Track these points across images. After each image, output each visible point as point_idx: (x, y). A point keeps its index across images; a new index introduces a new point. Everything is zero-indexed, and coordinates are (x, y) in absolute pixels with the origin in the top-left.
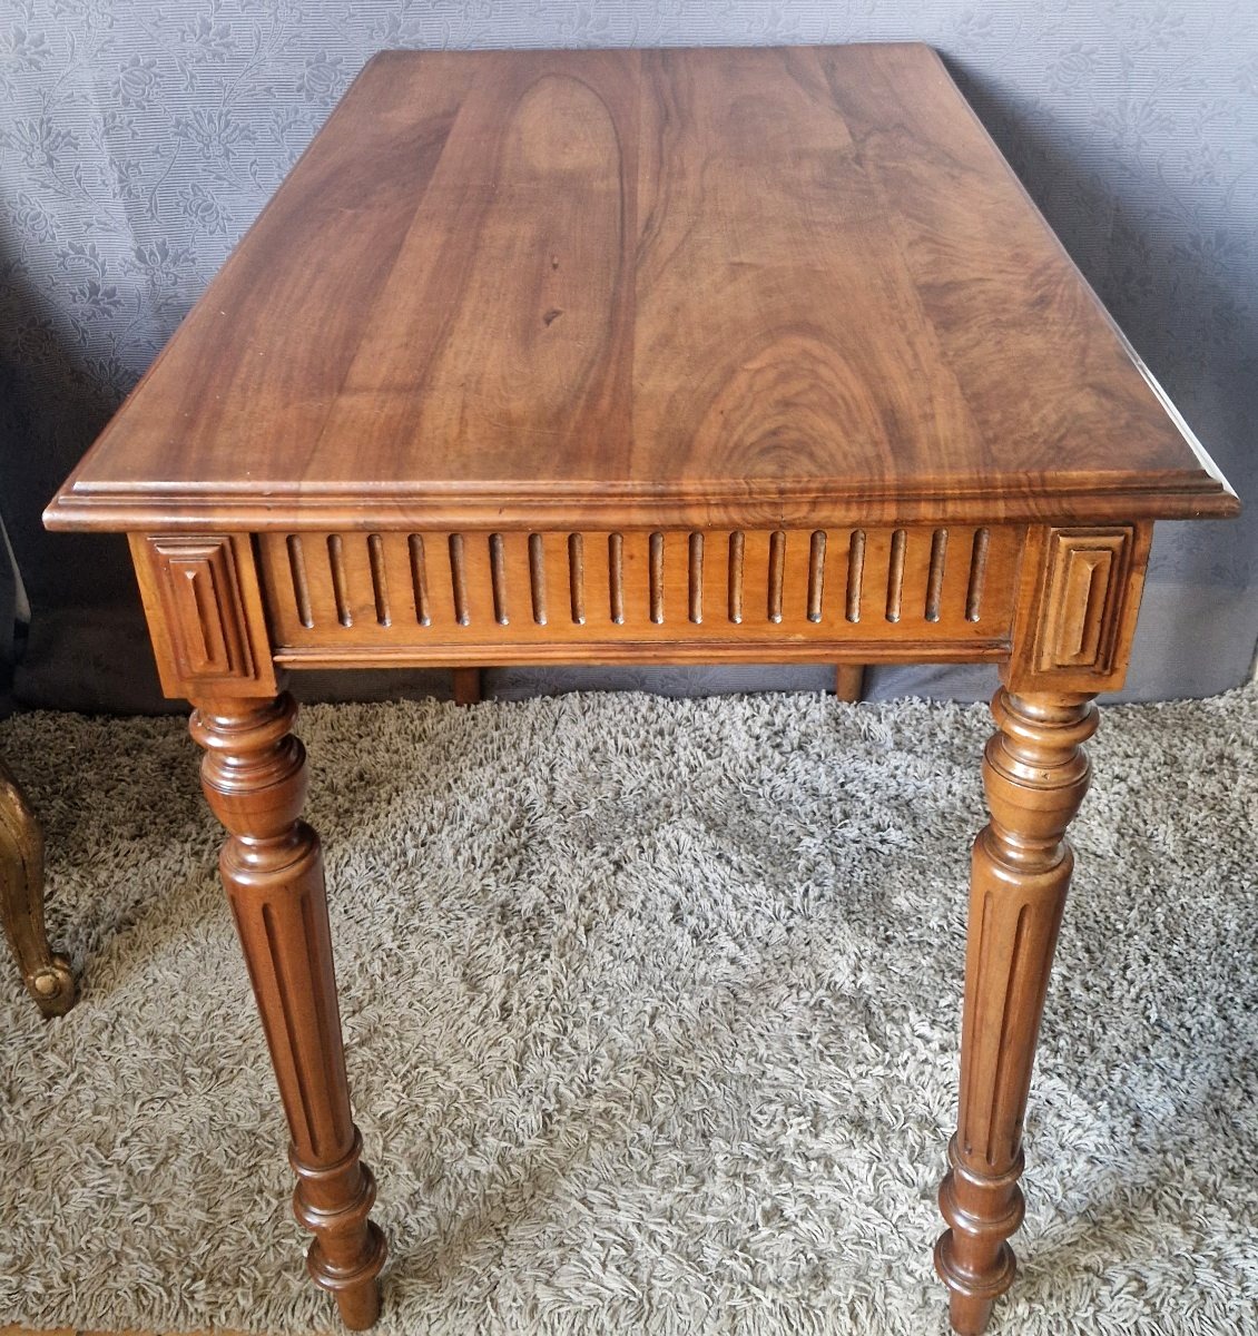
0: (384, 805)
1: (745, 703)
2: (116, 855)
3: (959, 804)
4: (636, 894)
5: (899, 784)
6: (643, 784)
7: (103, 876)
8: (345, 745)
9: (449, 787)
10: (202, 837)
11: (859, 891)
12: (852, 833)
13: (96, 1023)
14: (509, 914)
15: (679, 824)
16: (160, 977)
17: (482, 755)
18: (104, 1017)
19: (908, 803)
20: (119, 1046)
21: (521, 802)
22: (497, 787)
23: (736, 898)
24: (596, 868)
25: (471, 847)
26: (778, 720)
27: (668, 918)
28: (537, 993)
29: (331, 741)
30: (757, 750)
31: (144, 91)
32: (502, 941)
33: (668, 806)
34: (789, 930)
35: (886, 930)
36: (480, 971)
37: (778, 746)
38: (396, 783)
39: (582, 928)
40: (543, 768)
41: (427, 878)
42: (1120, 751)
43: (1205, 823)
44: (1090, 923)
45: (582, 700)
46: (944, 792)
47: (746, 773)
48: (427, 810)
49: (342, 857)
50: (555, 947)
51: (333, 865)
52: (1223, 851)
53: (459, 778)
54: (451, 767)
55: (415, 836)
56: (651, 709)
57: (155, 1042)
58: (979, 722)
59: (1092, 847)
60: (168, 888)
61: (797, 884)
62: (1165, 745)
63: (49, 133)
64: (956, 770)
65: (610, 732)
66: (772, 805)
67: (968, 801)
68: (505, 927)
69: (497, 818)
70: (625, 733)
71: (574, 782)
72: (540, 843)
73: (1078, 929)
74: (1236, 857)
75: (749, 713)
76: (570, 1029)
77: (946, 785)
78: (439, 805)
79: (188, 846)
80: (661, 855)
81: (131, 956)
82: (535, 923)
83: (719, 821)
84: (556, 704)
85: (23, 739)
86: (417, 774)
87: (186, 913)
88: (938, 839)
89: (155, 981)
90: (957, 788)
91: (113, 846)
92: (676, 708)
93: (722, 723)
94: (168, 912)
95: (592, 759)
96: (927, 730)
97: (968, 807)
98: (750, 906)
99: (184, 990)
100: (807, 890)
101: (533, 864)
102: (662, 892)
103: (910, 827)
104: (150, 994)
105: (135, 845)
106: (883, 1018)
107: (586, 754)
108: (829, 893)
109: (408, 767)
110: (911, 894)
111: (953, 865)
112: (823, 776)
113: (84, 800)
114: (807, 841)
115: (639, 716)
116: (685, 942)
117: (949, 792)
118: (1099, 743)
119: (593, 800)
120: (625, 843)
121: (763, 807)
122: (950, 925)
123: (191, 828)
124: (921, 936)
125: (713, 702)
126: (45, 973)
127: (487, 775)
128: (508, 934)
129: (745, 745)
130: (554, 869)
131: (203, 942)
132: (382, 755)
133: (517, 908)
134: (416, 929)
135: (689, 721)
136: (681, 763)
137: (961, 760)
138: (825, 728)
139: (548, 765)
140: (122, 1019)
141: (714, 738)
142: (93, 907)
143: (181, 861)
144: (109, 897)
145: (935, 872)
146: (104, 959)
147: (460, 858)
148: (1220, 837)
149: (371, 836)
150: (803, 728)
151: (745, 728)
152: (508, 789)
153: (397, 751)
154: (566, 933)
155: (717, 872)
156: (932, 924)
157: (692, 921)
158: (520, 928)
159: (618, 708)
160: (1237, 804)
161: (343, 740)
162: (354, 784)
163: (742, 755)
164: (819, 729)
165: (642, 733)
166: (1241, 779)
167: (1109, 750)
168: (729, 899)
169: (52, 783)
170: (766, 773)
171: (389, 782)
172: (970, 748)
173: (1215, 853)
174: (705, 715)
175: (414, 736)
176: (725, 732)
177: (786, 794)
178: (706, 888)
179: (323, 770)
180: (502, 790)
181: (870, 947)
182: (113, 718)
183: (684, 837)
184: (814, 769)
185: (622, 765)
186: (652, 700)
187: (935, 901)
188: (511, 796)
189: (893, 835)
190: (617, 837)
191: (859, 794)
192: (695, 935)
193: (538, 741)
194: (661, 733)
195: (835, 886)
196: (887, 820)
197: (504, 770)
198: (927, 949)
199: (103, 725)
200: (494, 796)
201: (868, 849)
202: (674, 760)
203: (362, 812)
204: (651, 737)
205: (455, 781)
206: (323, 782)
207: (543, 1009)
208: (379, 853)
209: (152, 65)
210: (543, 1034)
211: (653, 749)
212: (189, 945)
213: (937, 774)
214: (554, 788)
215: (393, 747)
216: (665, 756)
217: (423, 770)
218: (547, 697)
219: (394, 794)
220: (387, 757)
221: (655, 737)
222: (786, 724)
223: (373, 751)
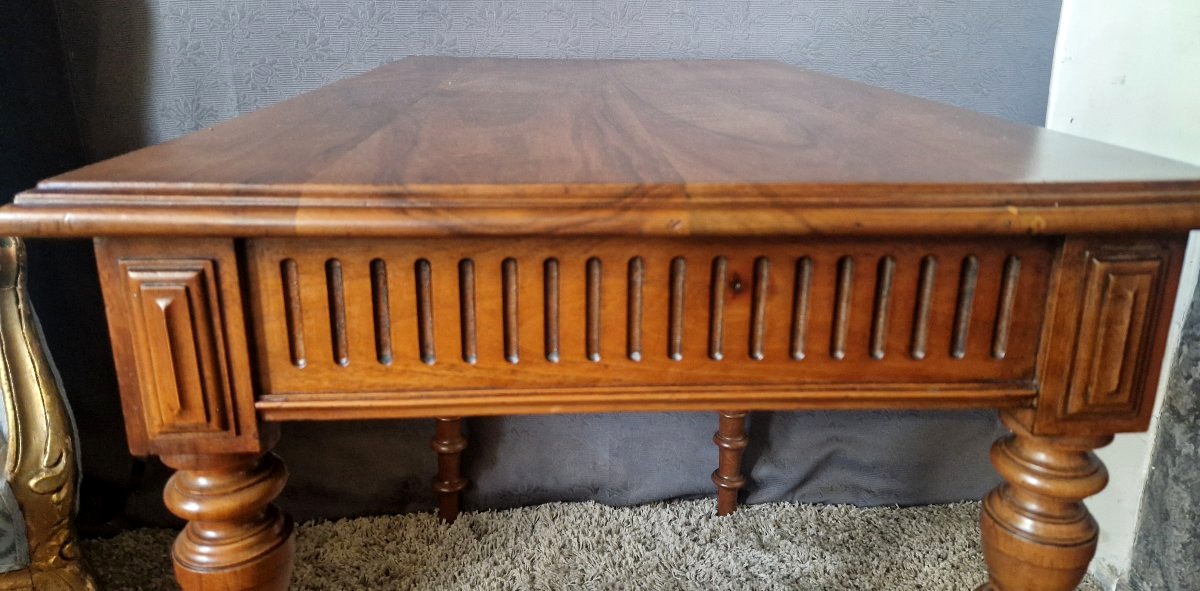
1: (667, 509)
3: (834, 580)
5: (787, 566)
6: (601, 571)
8: (376, 548)
9: (455, 579)
17: (479, 552)
19: (797, 581)
22: (491, 577)
26: (693, 521)
29: (365, 546)
30: (682, 543)
37: (696, 539)
38: (413, 577)
40: (525, 560)
42: (936, 537)
45: (551, 510)
46: (822, 571)
47: (676, 560)
53: (462, 571)
54: (456, 562)
56: (602, 515)
58: (833, 518)
62: (965, 533)
63: (198, 108)
64: (826, 554)
65: (573, 533)
66: (698, 585)
67: (840, 577)
70: (584, 533)
71: (549, 572)
75: (671, 517)
77: (822, 566)
84: (533, 515)
85: (126, 549)
86: (430, 568)
90: (830, 568)
92: (619, 514)
93: (653, 524)
95: (561, 553)
96: (799, 526)
97: (842, 582)
107: (557, 550)
109: (423, 563)
112: (732, 562)
115: (593, 520)
117: (825, 572)
118: (920, 531)
119: (565, 585)
121: (691, 586)
125: (645, 509)
127: (483, 568)
129: (672, 540)
132: (403, 555)
135: (629, 523)
136: (627, 555)
137: (828, 546)
139: (529, 559)
141: (649, 535)
150: (711, 525)
151: (671, 527)
152: (499, 578)
153: (415, 552)
159: (578, 515)
161: (374, 543)
162: (382, 578)
163: (671, 547)
165: (597, 532)
167: (929, 536)
170: (691, 561)
171: (408, 576)
174: (641, 518)
175: (428, 540)
176: (656, 530)
177: (707, 576)
179: (358, 568)
180: (494, 580)
184: (724, 556)
185: (584, 557)
186: (601, 508)
188: (503, 585)
191: (761, 575)
193: (521, 541)
194: (611, 533)
197: (496, 564)
200: (489, 584)
202: (622, 552)
204: (604, 535)
205: (459, 574)
206: (357, 577)
211: (605, 544)
213: (814, 559)
214: (534, 578)
215: (412, 549)
216: (615, 549)
217: (435, 566)
218: (527, 509)
219: (412, 585)
220: (407, 556)
221: (606, 535)
222: (698, 524)
223: (397, 552)
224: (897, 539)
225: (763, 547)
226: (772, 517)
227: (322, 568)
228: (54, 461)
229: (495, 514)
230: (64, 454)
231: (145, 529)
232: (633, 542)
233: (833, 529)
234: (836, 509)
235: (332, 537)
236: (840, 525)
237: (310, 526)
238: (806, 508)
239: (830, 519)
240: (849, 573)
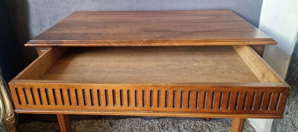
1: (158, 121)
8: (88, 128)
17: (111, 130)
26: (163, 124)
29: (85, 127)
30: (159, 129)
31: (57, 18)
37: (163, 128)
42: (223, 130)
45: (129, 120)
56: (141, 122)
58: (198, 124)
63: (41, 25)
65: (134, 126)
70: (136, 126)
75: (158, 122)
92: (146, 121)
93: (154, 124)
95: (131, 131)
96: (189, 126)
107: (129, 130)
115: (139, 123)
118: (219, 129)
125: (152, 120)
129: (157, 128)
135: (148, 124)
138: (171, 125)
141: (152, 127)
150: (167, 125)
151: (157, 125)
153: (97, 129)
159: (136, 121)
161: (87, 127)
163: (157, 130)
164: (170, 126)
165: (139, 126)
167: (221, 130)
172: (197, 129)
174: (151, 123)
175: (100, 126)
176: (154, 126)
186: (142, 120)
193: (121, 127)
194: (143, 126)
199: (47, 124)
202: (145, 131)
204: (141, 127)
209: (58, 14)
211: (141, 129)
216: (143, 130)
218: (124, 119)
220: (95, 130)
221: (142, 127)
222: (165, 125)
223: (92, 129)
224: (213, 130)
225: (179, 131)
226: (183, 123)
228: (11, 115)
229: (116, 120)
230: (13, 113)
231: (37, 121)
232: (148, 129)
233: (198, 127)
234: (199, 122)
235: (78, 125)
236: (200, 126)
237: (73, 122)
238: (192, 122)
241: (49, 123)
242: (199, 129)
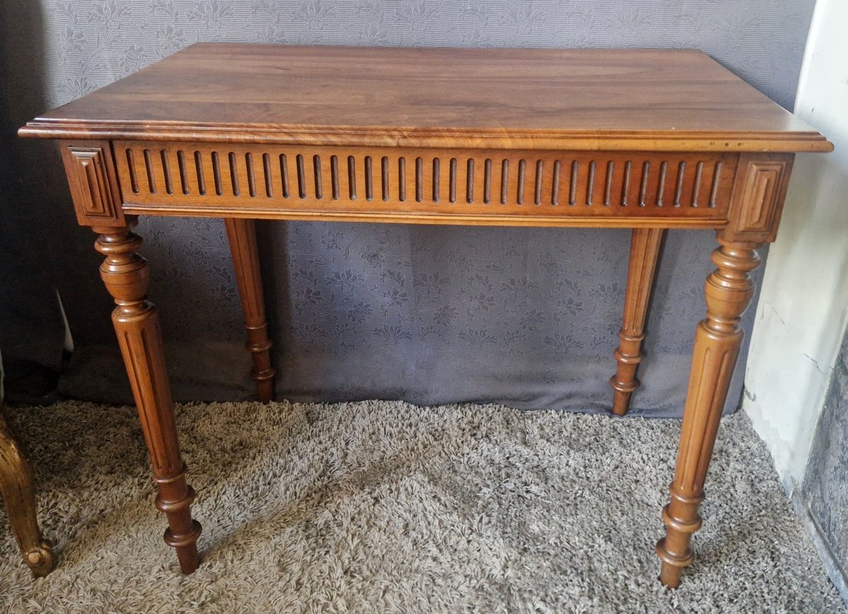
0: (250, 460)
1: (459, 410)
2: (97, 483)
3: (572, 472)
4: (384, 517)
5: (540, 459)
6: (397, 453)
7: (86, 494)
8: (235, 426)
9: (289, 452)
10: (145, 475)
11: (511, 520)
12: (510, 486)
13: (63, 582)
14: (310, 526)
15: (414, 477)
16: (105, 555)
17: (309, 434)
18: (68, 578)
19: (544, 470)
20: (73, 597)
21: (327, 461)
22: (316, 452)
23: (441, 521)
24: (364, 501)
25: (295, 486)
26: (476, 420)
27: (401, 532)
28: (319, 574)
29: (228, 423)
30: (462, 437)
31: (137, 64)
32: (304, 542)
33: (409, 467)
34: (469, 542)
35: (524, 544)
36: (289, 560)
37: (475, 435)
38: (259, 448)
39: (350, 536)
40: (343, 443)
41: (268, 503)
42: (664, 445)
43: (711, 488)
44: (642, 545)
45: (369, 405)
46: (564, 465)
47: (455, 449)
48: (274, 463)
49: (222, 489)
50: (333, 547)
51: (216, 494)
52: (720, 505)
53: (295, 447)
54: (292, 440)
55: (265, 478)
56: (407, 412)
57: (94, 595)
58: (587, 426)
59: (646, 500)
60: (120, 503)
61: (476, 515)
64: (572, 452)
65: (382, 424)
66: (468, 468)
67: (577, 470)
68: (306, 534)
69: (312, 470)
70: (390, 424)
71: (359, 451)
72: (335, 485)
73: (635, 549)
74: (728, 510)
75: (460, 416)
76: (334, 597)
77: (565, 461)
78: (281, 461)
79: (136, 480)
80: (402, 495)
81: (92, 542)
82: (324, 532)
83: (436, 476)
84: (355, 407)
86: (272, 443)
87: (128, 518)
88: (558, 492)
89: (102, 558)
90: (571, 462)
91: (96, 478)
92: (421, 412)
93: (445, 421)
94: (118, 517)
95: (371, 438)
96: (557, 429)
97: (577, 474)
98: (448, 526)
99: (118, 564)
100: (481, 518)
101: (329, 497)
102: (399, 516)
103: (543, 484)
104: (98, 566)
105: (107, 478)
106: (518, 598)
107: (367, 436)
108: (494, 521)
109: (268, 439)
110: (540, 523)
111: (566, 507)
112: (498, 453)
113: (84, 451)
114: (485, 490)
115: (399, 416)
116: (408, 547)
117: (567, 465)
118: (653, 440)
119: (368, 462)
120: (382, 487)
121: (462, 469)
122: (561, 542)
123: (140, 469)
124: (544, 548)
125: (441, 409)
126: (35, 551)
128: (308, 538)
129: (456, 434)
130: (340, 500)
131: (134, 536)
132: (255, 433)
133: (316, 523)
134: (257, 533)
135: (427, 419)
136: (420, 443)
137: (575, 446)
138: (501, 426)
139: (345, 441)
140: (79, 580)
141: (440, 429)
142: (77, 512)
143: (132, 488)
144: (87, 508)
145: (555, 511)
146: (75, 544)
147: (288, 492)
148: (719, 497)
149: (241, 478)
150: (489, 425)
151: (457, 424)
152: (321, 454)
154: (340, 538)
155: (432, 506)
156: (551, 542)
157: (413, 534)
158: (315, 535)
159: (388, 410)
160: (729, 479)
161: (235, 423)
162: (237, 448)
163: (454, 439)
164: (498, 426)
165: (400, 425)
166: (732, 464)
167: (658, 444)
168: (437, 522)
169: (69, 441)
170: (466, 450)
171: (256, 447)
172: (581, 440)
173: (716, 507)
174: (436, 416)
175: (274, 422)
176: (447, 426)
177: (476, 462)
178: (425, 515)
179: (220, 440)
180: (318, 454)
181: (514, 554)
182: (111, 406)
183: (416, 485)
184: (493, 448)
186: (408, 407)
187: (554, 527)
188: (323, 457)
189: (534, 488)
190: (379, 484)
191: (517, 464)
192: (415, 543)
193: (342, 428)
194: (410, 425)
195: (498, 517)
196: (531, 479)
197: (320, 443)
198: (547, 557)
199: (104, 410)
200: (313, 457)
201: (519, 496)
202: (416, 440)
203: (238, 463)
204: (404, 427)
205: (293, 448)
206: (219, 446)
207: (321, 585)
208: (243, 488)
209: (141, 49)
210: (319, 600)
211: (405, 434)
212: (126, 537)
213: (561, 455)
214: (347, 455)
215: (261, 428)
216: (411, 437)
217: (276, 441)
218: (351, 403)
219: (257, 454)
221: (407, 427)
222: (480, 423)
223: (250, 430)
225: (525, 443)
226: (539, 421)
227: (195, 438)
229: (326, 406)
231: (73, 401)
233: (584, 433)
234: (591, 418)
235: (204, 416)
236: (592, 431)
237: (190, 406)
238: (568, 416)
239: (584, 425)
240: (585, 467)
241: (113, 408)
242: (587, 439)
